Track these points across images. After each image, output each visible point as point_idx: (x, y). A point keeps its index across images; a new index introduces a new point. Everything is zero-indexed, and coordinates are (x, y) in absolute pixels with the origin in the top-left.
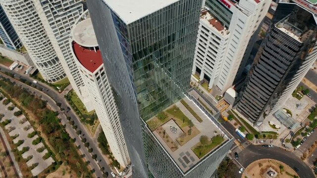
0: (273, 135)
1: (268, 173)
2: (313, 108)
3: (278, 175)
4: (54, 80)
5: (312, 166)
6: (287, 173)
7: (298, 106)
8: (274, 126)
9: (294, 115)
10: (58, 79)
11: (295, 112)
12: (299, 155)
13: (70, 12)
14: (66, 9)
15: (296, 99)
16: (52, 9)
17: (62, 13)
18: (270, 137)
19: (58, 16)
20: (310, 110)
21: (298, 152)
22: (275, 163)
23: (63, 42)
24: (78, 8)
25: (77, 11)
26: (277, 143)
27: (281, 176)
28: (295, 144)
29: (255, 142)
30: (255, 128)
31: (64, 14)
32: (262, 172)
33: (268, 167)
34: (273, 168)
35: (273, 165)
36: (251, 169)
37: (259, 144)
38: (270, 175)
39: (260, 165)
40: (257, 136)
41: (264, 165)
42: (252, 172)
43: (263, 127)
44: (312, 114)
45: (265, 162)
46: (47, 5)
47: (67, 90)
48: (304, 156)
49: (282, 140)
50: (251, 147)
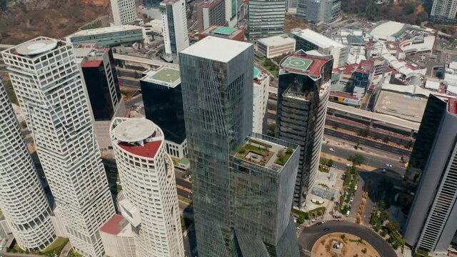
0: (321, 211)
1: (334, 247)
2: (343, 176)
3: (344, 246)
5: (370, 226)
6: (351, 241)
7: (329, 178)
8: (317, 203)
9: (330, 186)
11: (330, 184)
12: (353, 220)
13: (81, 134)
14: (78, 131)
15: (325, 173)
16: (65, 133)
17: (74, 136)
18: (319, 214)
19: (71, 140)
20: (342, 179)
21: (350, 218)
22: (336, 236)
23: (75, 171)
24: (89, 129)
25: (88, 132)
26: (327, 217)
27: (347, 245)
28: (344, 212)
29: (307, 224)
30: (302, 210)
31: (75, 138)
32: (328, 248)
33: (331, 241)
34: (336, 240)
35: (335, 238)
36: (316, 249)
37: (312, 224)
38: (337, 248)
39: (323, 242)
40: (307, 218)
41: (327, 242)
42: (319, 252)
43: (309, 206)
44: (345, 181)
45: (326, 238)
46: (61, 129)
47: (65, 251)
48: (358, 219)
49: (331, 213)
50: (306, 230)
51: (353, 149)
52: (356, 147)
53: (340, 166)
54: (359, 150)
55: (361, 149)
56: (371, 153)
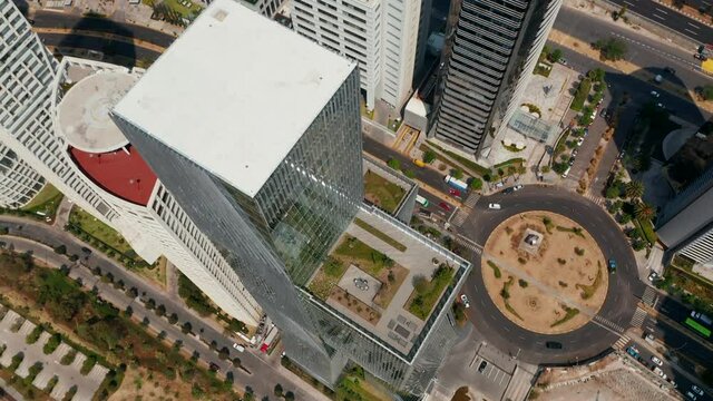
0: (515, 166)
1: (526, 240)
2: (575, 84)
3: (544, 239)
4: (23, 200)
5: (600, 200)
6: (559, 228)
7: (547, 90)
8: (513, 148)
9: (543, 111)
10: (30, 193)
11: (544, 104)
12: (573, 186)
15: (541, 77)
18: (512, 170)
20: (570, 91)
21: (567, 182)
22: (533, 217)
23: (24, 127)
24: (28, 46)
25: (29, 51)
26: (528, 179)
27: (550, 238)
28: (559, 168)
29: (487, 189)
30: (481, 162)
32: (516, 241)
33: (523, 228)
34: (533, 227)
35: (531, 222)
36: (493, 244)
37: (495, 191)
38: (531, 243)
39: (508, 230)
40: (487, 178)
41: (516, 228)
42: (497, 248)
43: (496, 155)
44: (576, 98)
45: (515, 221)
47: (64, 211)
48: (583, 185)
49: (535, 169)
50: (483, 202)
51: (609, 19)
52: (615, 16)
53: (574, 60)
54: (620, 23)
55: (626, 20)
56: (643, 32)
